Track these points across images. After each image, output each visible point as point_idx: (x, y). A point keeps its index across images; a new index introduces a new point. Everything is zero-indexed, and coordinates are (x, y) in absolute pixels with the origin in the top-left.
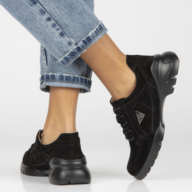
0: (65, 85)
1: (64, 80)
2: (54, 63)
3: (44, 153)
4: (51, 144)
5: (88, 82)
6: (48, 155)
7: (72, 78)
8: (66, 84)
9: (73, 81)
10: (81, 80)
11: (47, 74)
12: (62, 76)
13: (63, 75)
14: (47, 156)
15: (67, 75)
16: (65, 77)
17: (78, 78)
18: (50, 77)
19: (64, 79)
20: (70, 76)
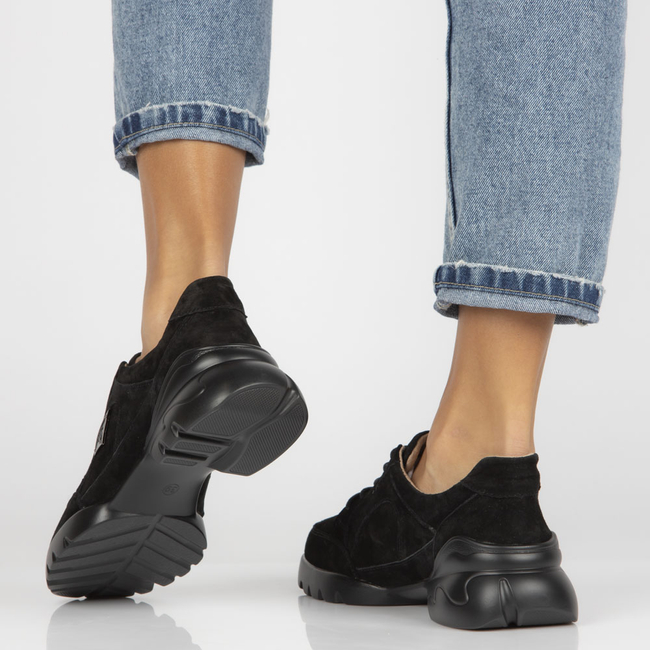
0: (496, 301)
1: (496, 285)
2: (474, 230)
3: (421, 522)
4: (445, 494)
5: (582, 292)
6: (435, 528)
7: (521, 279)
8: (499, 297)
9: (525, 289)
10: (552, 285)
11: (451, 264)
12: (490, 271)
13: (492, 267)
14: (430, 531)
15: (506, 269)
16: (498, 277)
17: (543, 280)
18: (458, 273)
19: (497, 282)
20: (514, 273)
